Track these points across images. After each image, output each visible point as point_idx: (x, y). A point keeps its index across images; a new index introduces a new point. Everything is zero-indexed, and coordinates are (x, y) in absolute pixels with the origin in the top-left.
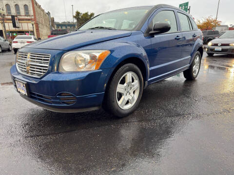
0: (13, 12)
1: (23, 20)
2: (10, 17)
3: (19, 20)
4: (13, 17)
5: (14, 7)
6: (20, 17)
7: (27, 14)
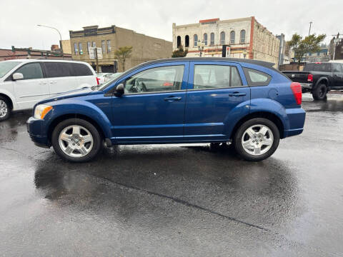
0: (227, 41)
1: (235, 49)
2: (221, 47)
3: (231, 50)
4: (224, 47)
5: (229, 34)
6: (233, 47)
7: (242, 42)
